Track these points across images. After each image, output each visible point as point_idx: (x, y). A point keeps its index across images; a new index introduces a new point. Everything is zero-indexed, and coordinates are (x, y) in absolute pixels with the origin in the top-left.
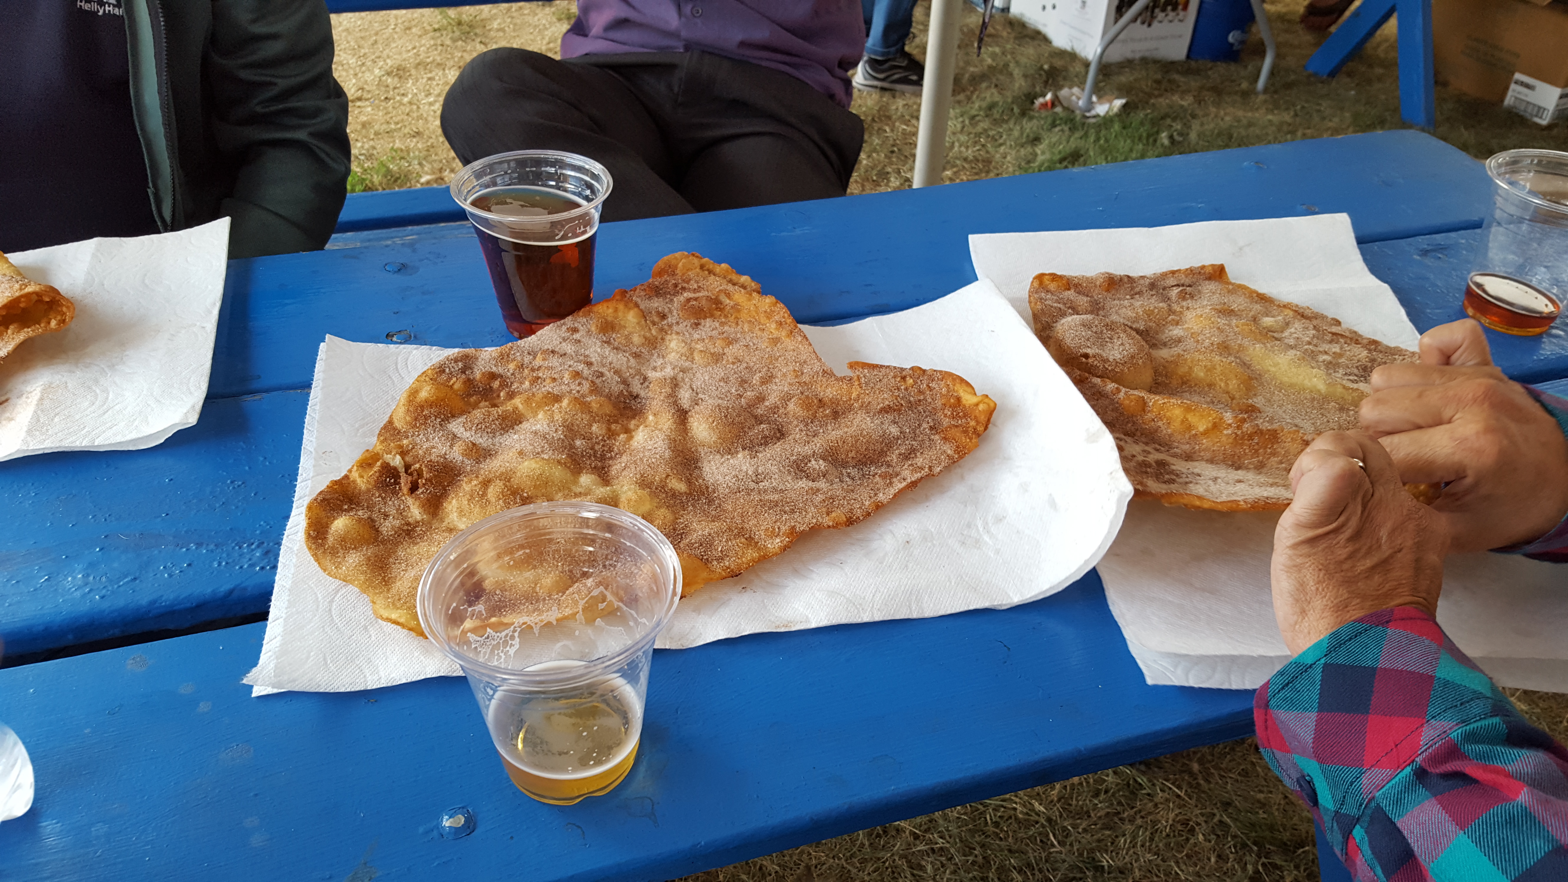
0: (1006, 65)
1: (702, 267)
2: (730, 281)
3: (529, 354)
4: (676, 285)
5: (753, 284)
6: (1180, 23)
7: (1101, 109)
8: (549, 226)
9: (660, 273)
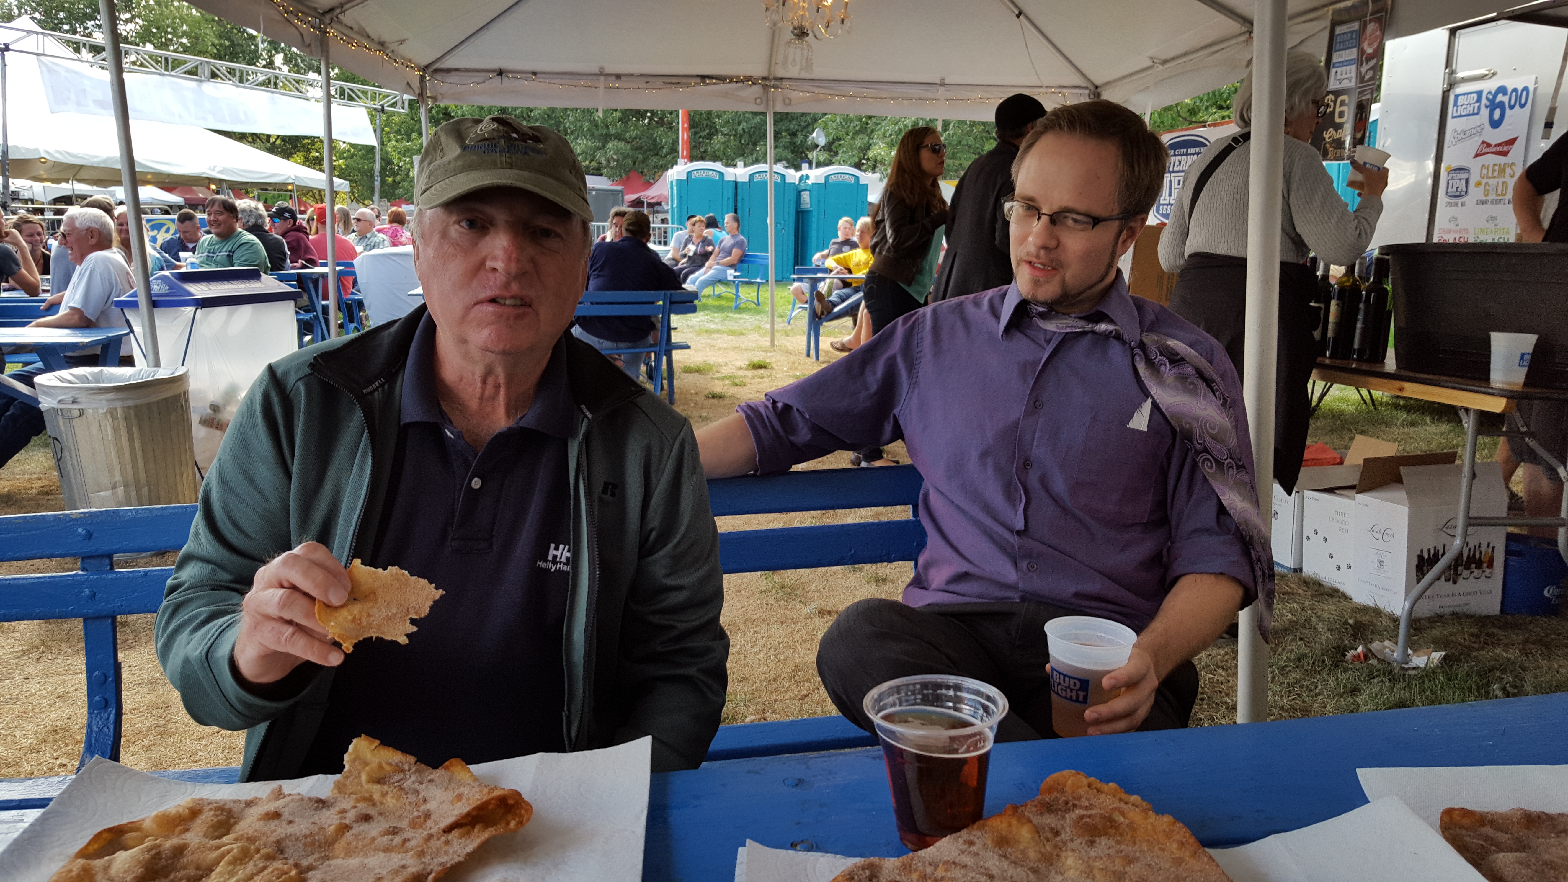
0: (1308, 620)
1: (1089, 786)
2: (1120, 800)
3: (930, 864)
4: (1067, 803)
5: (1144, 804)
6: (1487, 580)
7: (1419, 661)
8: (948, 741)
9: (1050, 789)
